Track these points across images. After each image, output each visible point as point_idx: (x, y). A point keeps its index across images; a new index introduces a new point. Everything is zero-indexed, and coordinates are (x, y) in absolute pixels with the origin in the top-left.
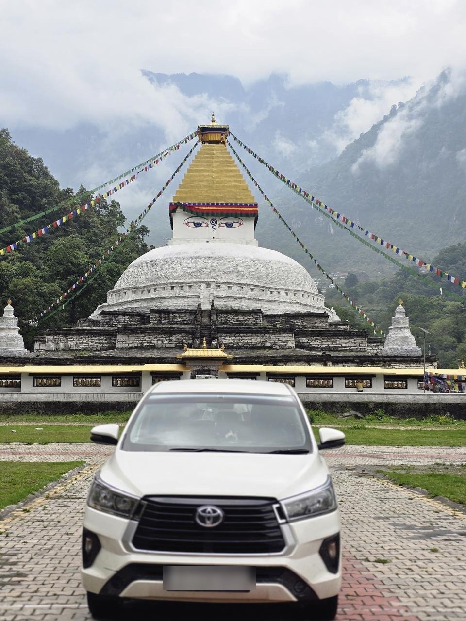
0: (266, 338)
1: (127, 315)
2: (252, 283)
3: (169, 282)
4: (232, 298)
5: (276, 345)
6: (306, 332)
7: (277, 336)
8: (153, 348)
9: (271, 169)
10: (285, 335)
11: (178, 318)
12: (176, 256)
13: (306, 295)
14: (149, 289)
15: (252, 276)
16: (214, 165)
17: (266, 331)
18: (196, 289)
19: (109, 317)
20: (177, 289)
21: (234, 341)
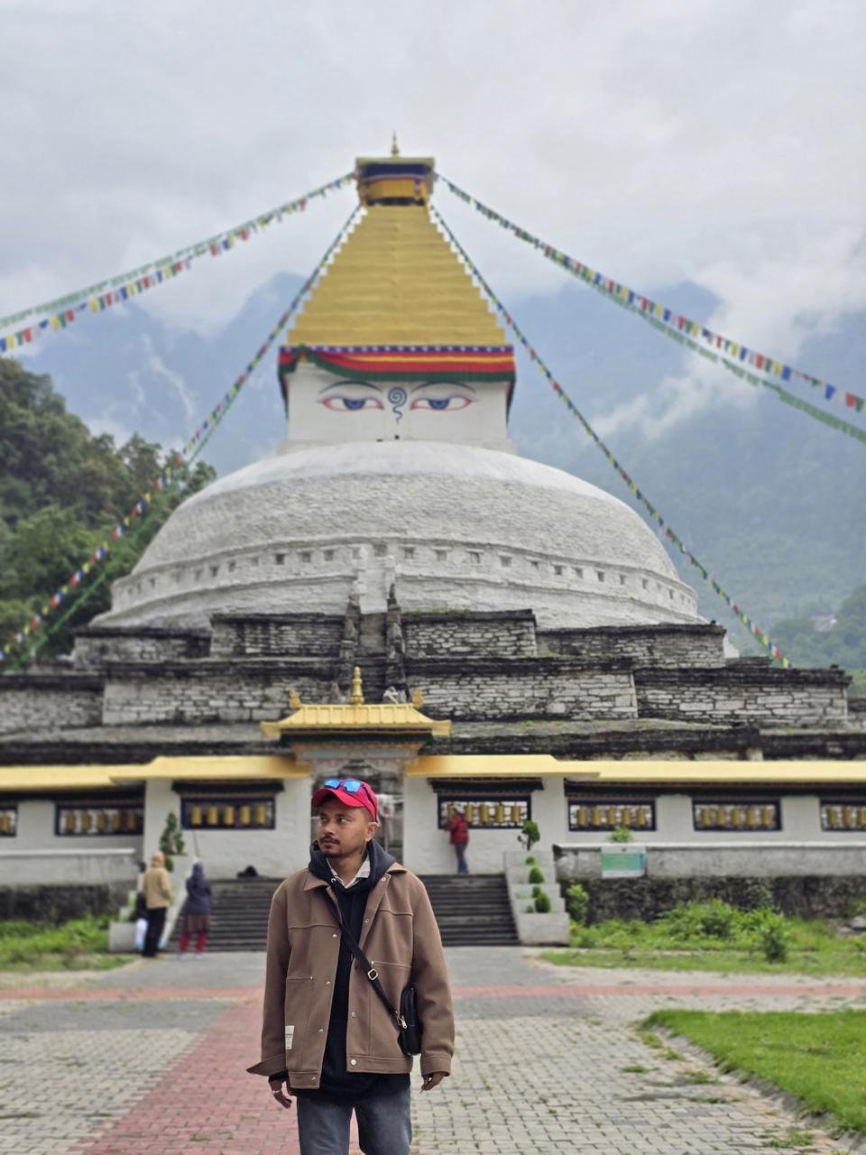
0: (551, 690)
1: (151, 637)
2: (504, 543)
3: (270, 541)
4: (447, 581)
5: (581, 708)
6: (666, 673)
7: (584, 680)
8: (214, 721)
9: (550, 252)
10: (608, 678)
11: (291, 638)
12: (292, 476)
13: (652, 583)
14: (214, 564)
15: (504, 525)
16: (397, 254)
17: (548, 668)
18: (345, 559)
19: (97, 642)
20: (292, 561)
21: (456, 700)
